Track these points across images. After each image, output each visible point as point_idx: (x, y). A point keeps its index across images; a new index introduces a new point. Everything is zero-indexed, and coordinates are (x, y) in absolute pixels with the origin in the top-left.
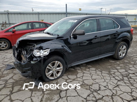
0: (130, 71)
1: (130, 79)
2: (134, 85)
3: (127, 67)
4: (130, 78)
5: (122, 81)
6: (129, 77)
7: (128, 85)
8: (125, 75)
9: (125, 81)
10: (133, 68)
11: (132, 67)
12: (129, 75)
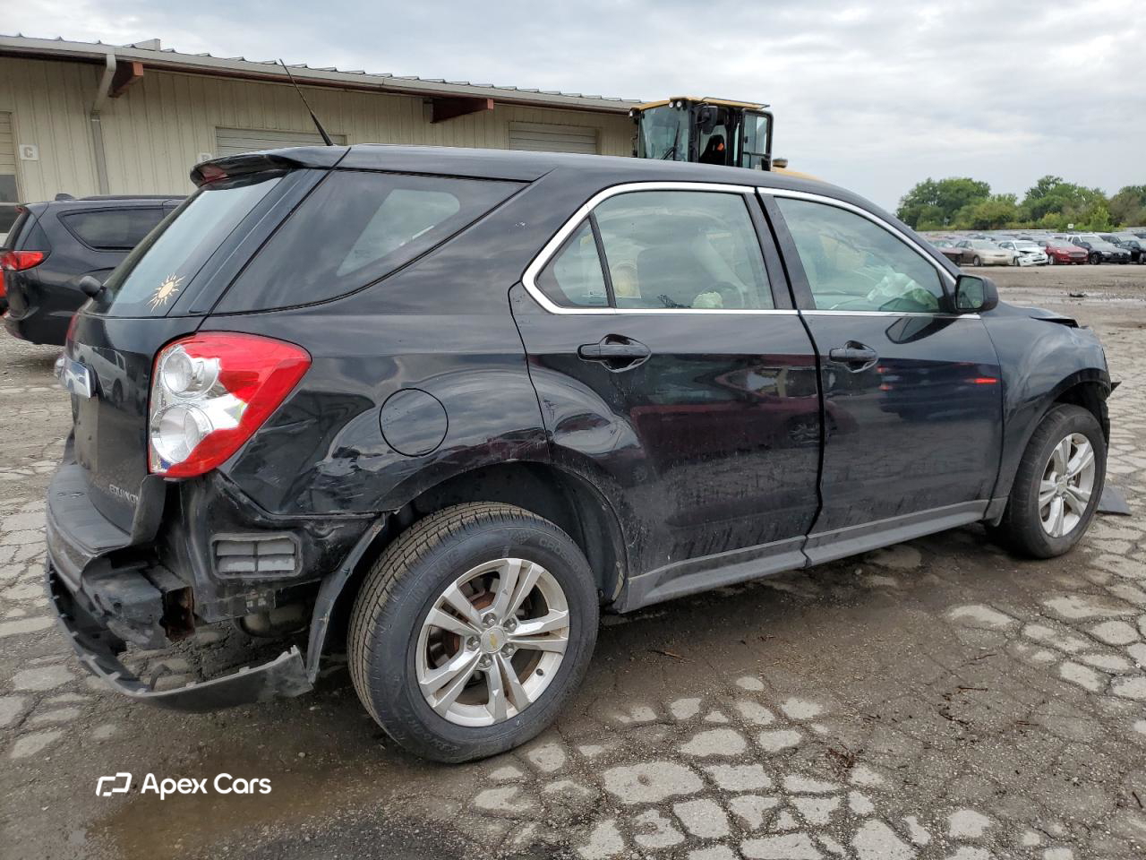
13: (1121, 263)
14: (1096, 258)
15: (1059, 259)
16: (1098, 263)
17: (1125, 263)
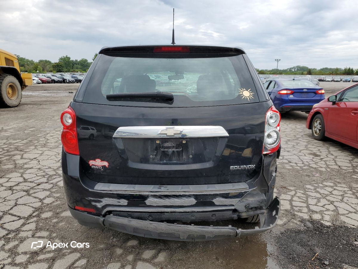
0: (48, 186)
1: (43, 174)
2: (37, 170)
3: (58, 195)
4: (44, 176)
5: (55, 168)
6: (47, 176)
7: (45, 167)
8: (54, 177)
9: (51, 170)
10: (42, 198)
11: (44, 199)
12: (48, 179)
13: (60, 83)
14: (54, 81)
15: (43, 82)
16: (54, 83)
17: (62, 83)
